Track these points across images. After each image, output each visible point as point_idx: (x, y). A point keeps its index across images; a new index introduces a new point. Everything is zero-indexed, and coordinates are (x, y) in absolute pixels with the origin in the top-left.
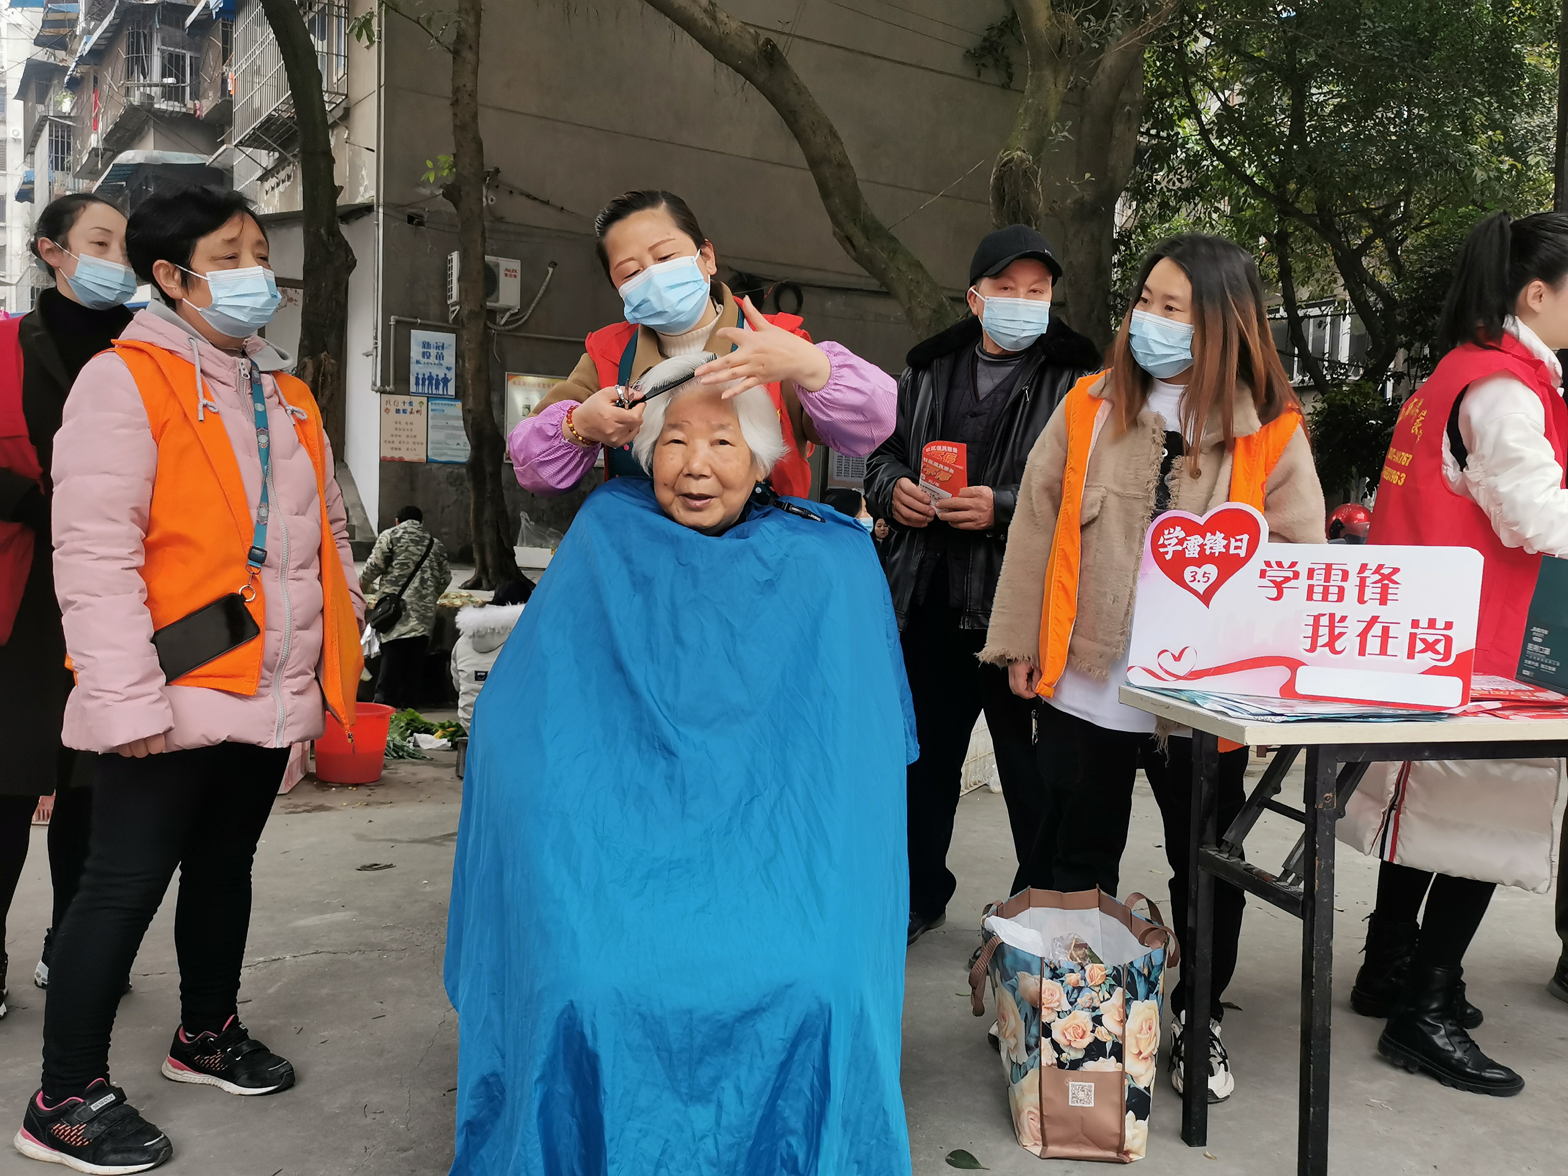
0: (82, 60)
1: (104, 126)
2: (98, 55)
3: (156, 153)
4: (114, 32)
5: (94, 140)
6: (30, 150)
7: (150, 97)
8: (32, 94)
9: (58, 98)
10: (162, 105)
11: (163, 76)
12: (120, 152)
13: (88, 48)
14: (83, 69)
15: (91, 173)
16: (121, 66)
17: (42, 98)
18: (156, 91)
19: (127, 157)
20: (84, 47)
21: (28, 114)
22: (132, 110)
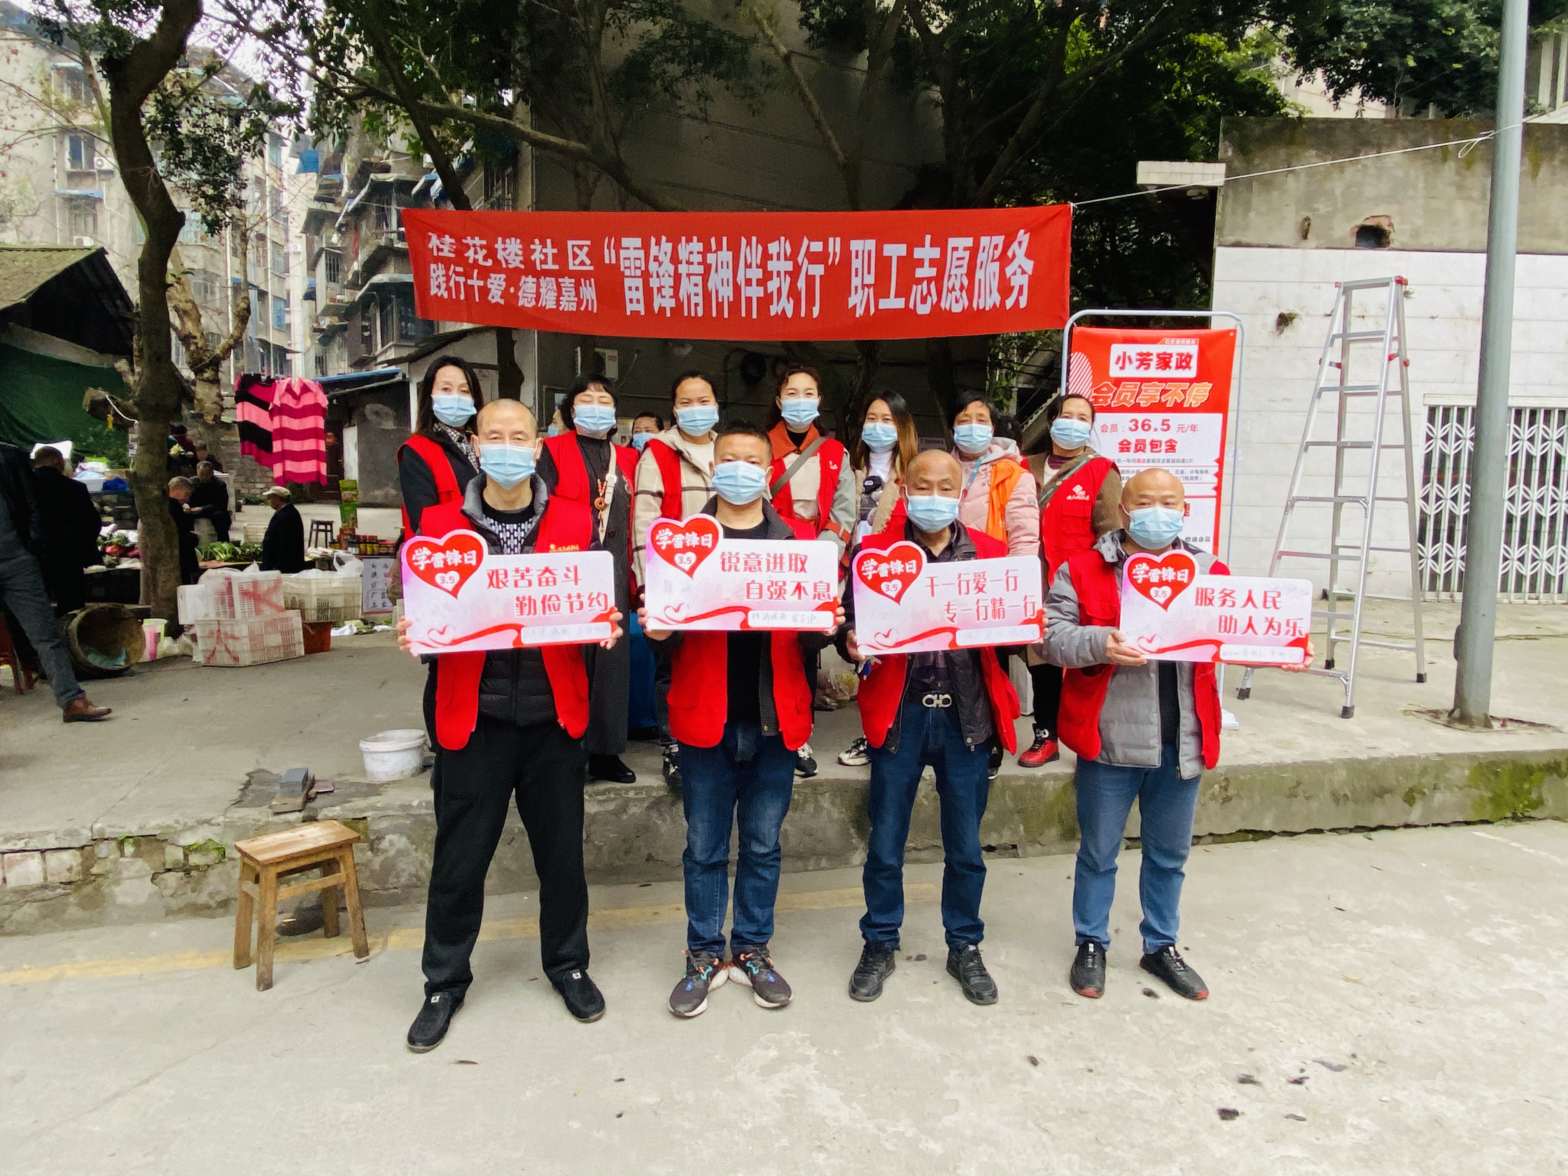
0: (347, 214)
1: (363, 256)
2: (359, 212)
3: (396, 276)
4: (368, 197)
5: (356, 266)
6: (312, 267)
7: (392, 240)
8: (312, 228)
9: (329, 234)
10: (399, 245)
11: (399, 226)
12: (374, 274)
13: (351, 207)
14: (349, 218)
15: (354, 285)
16: (372, 221)
17: (317, 232)
18: (394, 236)
19: (378, 278)
20: (350, 206)
21: (310, 244)
22: (380, 248)
